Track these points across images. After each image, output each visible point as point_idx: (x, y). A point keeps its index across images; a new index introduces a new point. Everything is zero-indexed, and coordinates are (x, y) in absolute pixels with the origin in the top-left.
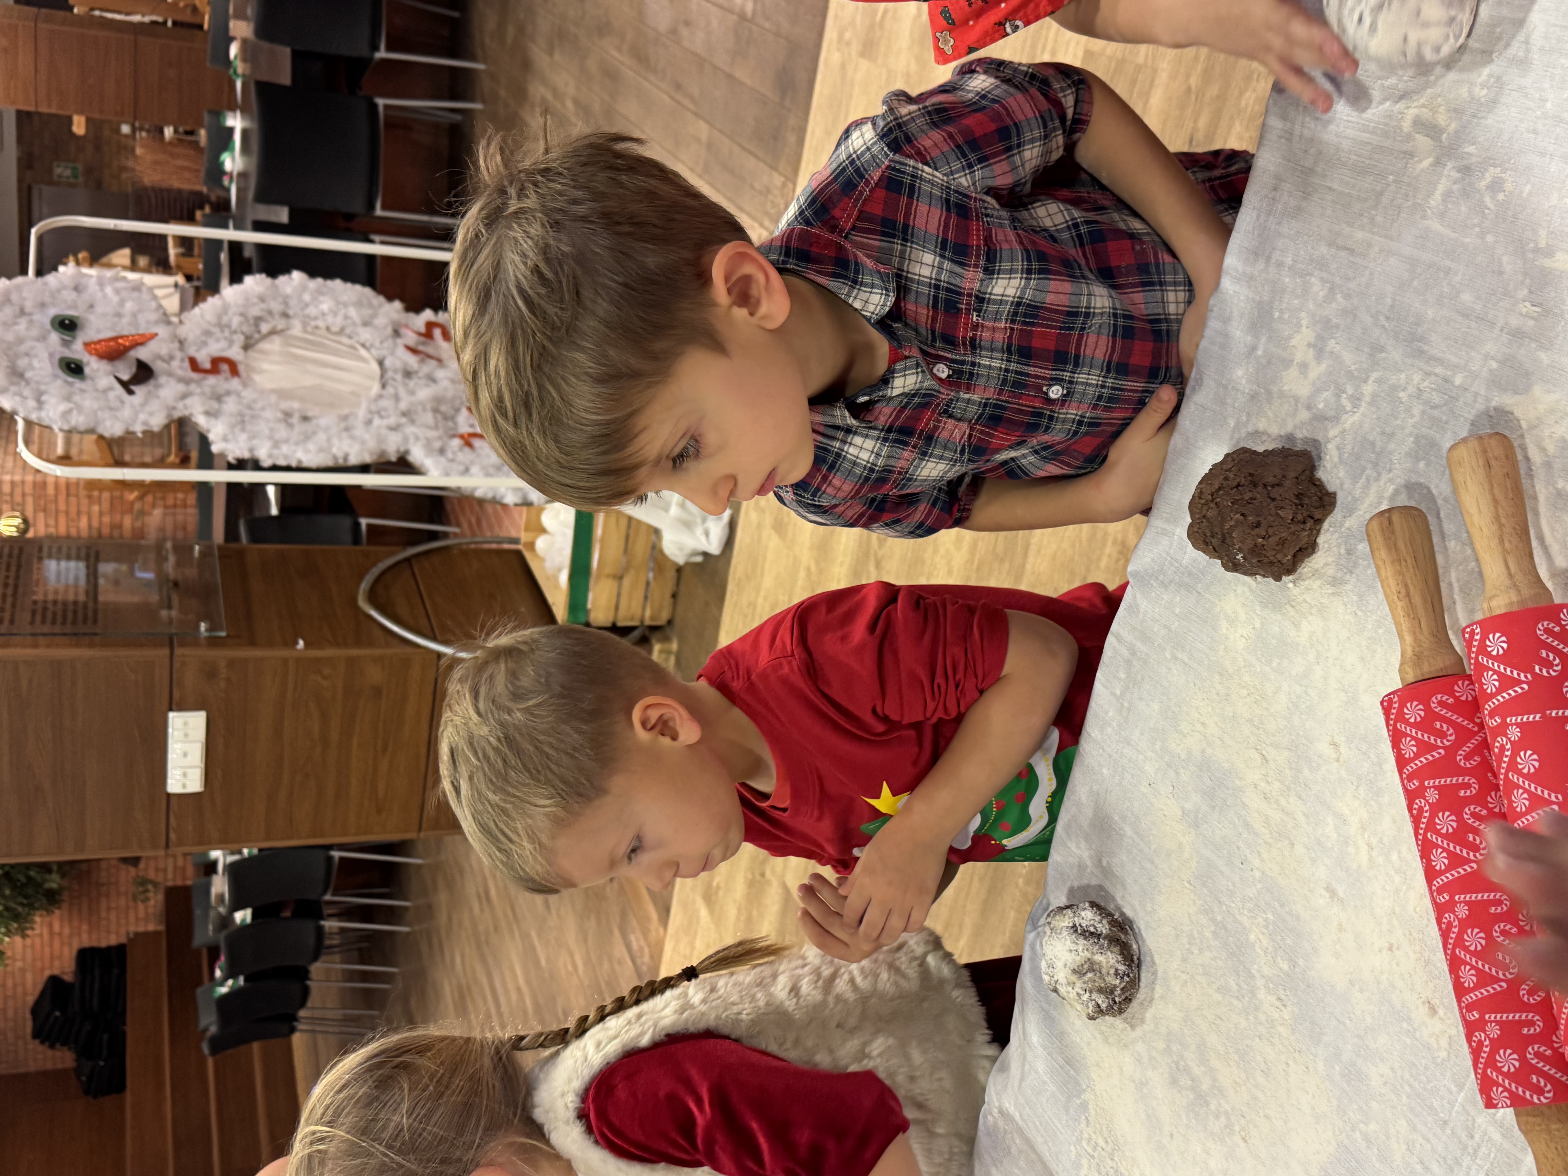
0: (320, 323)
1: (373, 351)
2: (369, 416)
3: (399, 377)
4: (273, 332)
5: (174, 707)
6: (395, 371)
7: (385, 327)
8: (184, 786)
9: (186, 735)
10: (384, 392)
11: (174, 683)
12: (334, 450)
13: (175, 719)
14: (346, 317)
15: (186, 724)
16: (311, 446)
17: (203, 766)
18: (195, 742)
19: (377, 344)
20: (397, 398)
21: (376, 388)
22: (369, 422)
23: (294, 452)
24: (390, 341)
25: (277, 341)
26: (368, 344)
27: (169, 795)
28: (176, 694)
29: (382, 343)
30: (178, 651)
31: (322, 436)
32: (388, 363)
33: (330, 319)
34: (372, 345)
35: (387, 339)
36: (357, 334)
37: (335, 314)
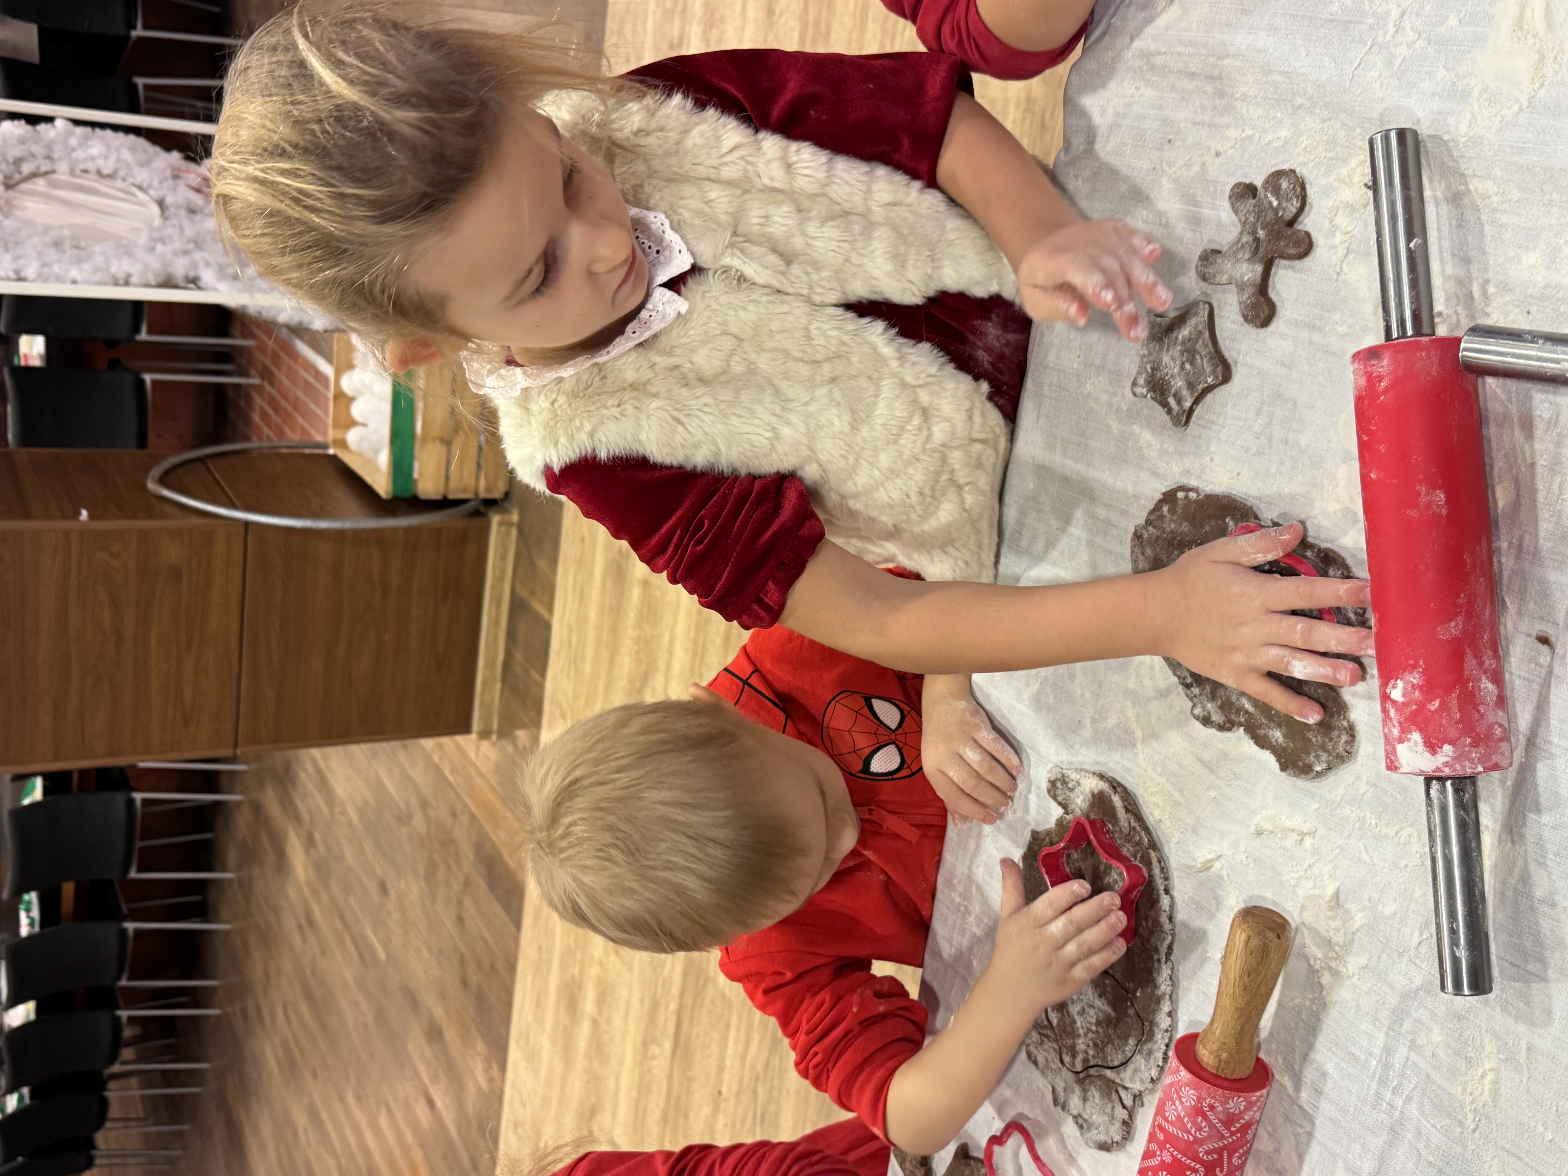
0: (90, 166)
1: (152, 192)
2: (152, 244)
3: (183, 213)
4: (34, 175)
6: (178, 208)
7: (164, 170)
10: (168, 223)
12: (113, 270)
14: (118, 160)
16: (86, 266)
19: (156, 184)
20: (181, 228)
21: (157, 222)
22: (152, 249)
23: (67, 271)
24: (170, 182)
25: (40, 185)
26: (145, 186)
29: (161, 183)
31: (99, 260)
32: (169, 200)
33: (101, 162)
34: (149, 186)
35: (166, 179)
36: (133, 176)
37: (106, 157)
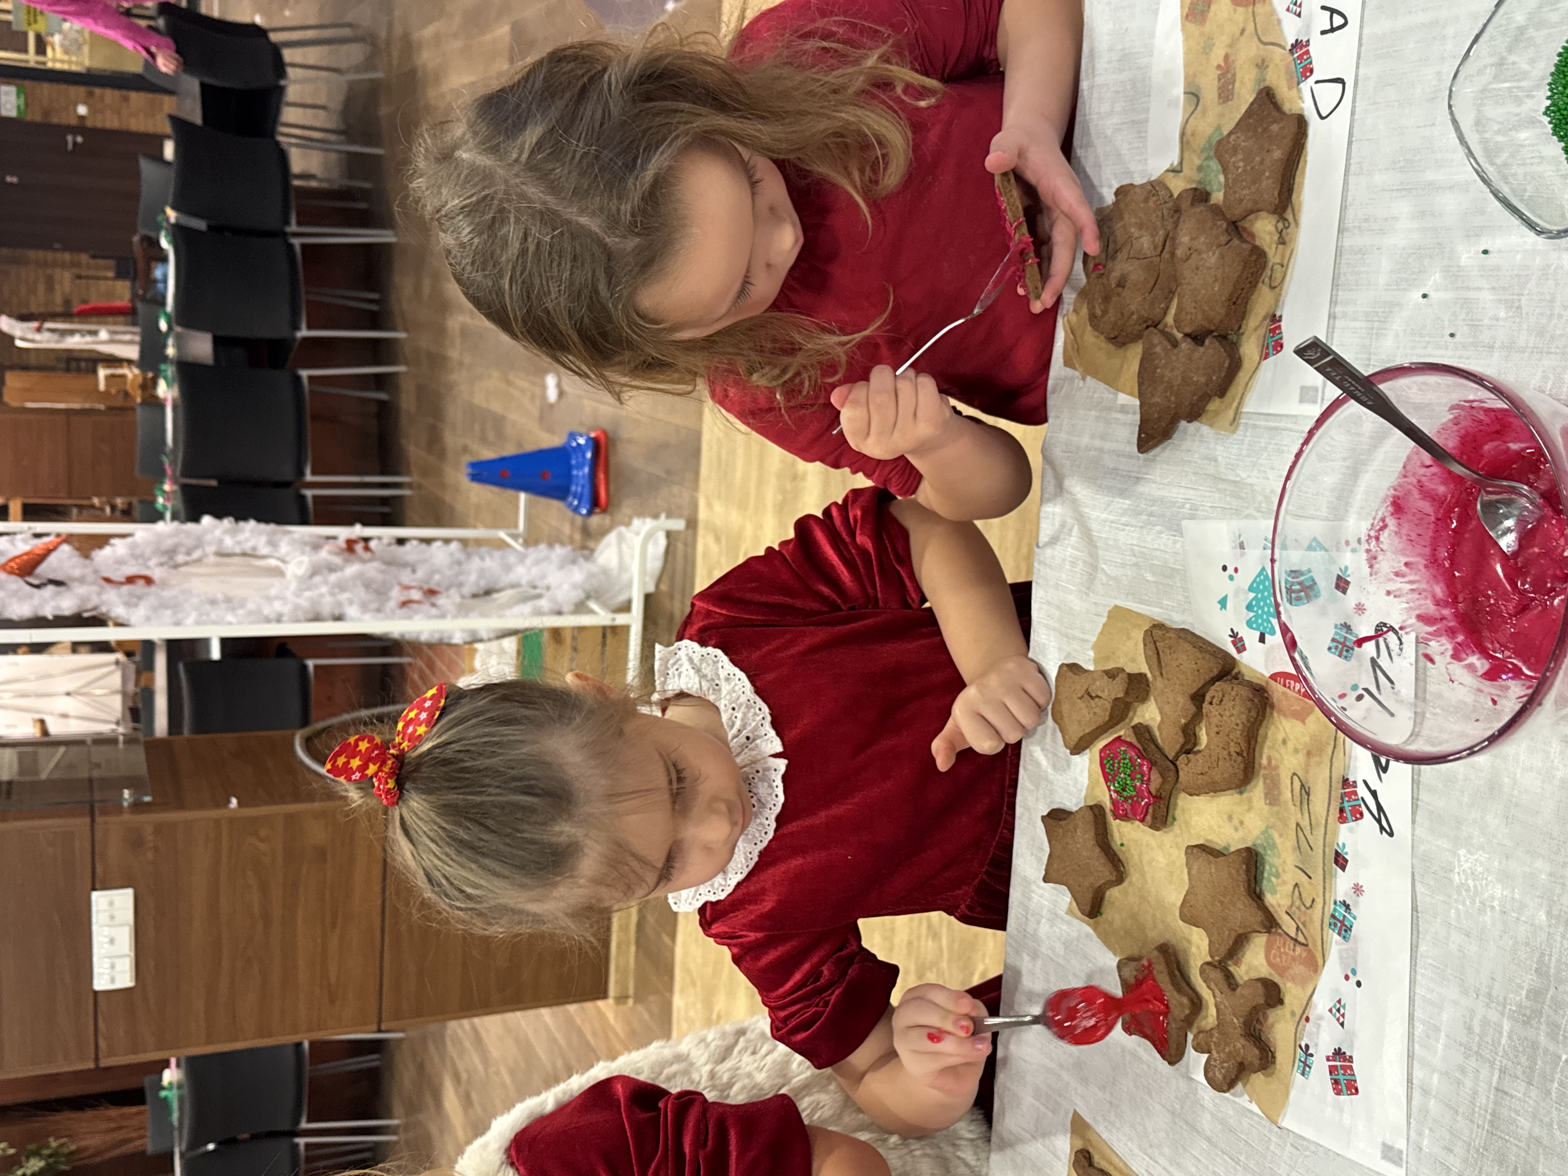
5: (97, 887)
8: (113, 980)
9: (112, 918)
11: (97, 858)
13: (99, 898)
15: (111, 904)
17: (132, 954)
18: (122, 925)
27: (96, 993)
28: (99, 870)
30: (99, 819)
